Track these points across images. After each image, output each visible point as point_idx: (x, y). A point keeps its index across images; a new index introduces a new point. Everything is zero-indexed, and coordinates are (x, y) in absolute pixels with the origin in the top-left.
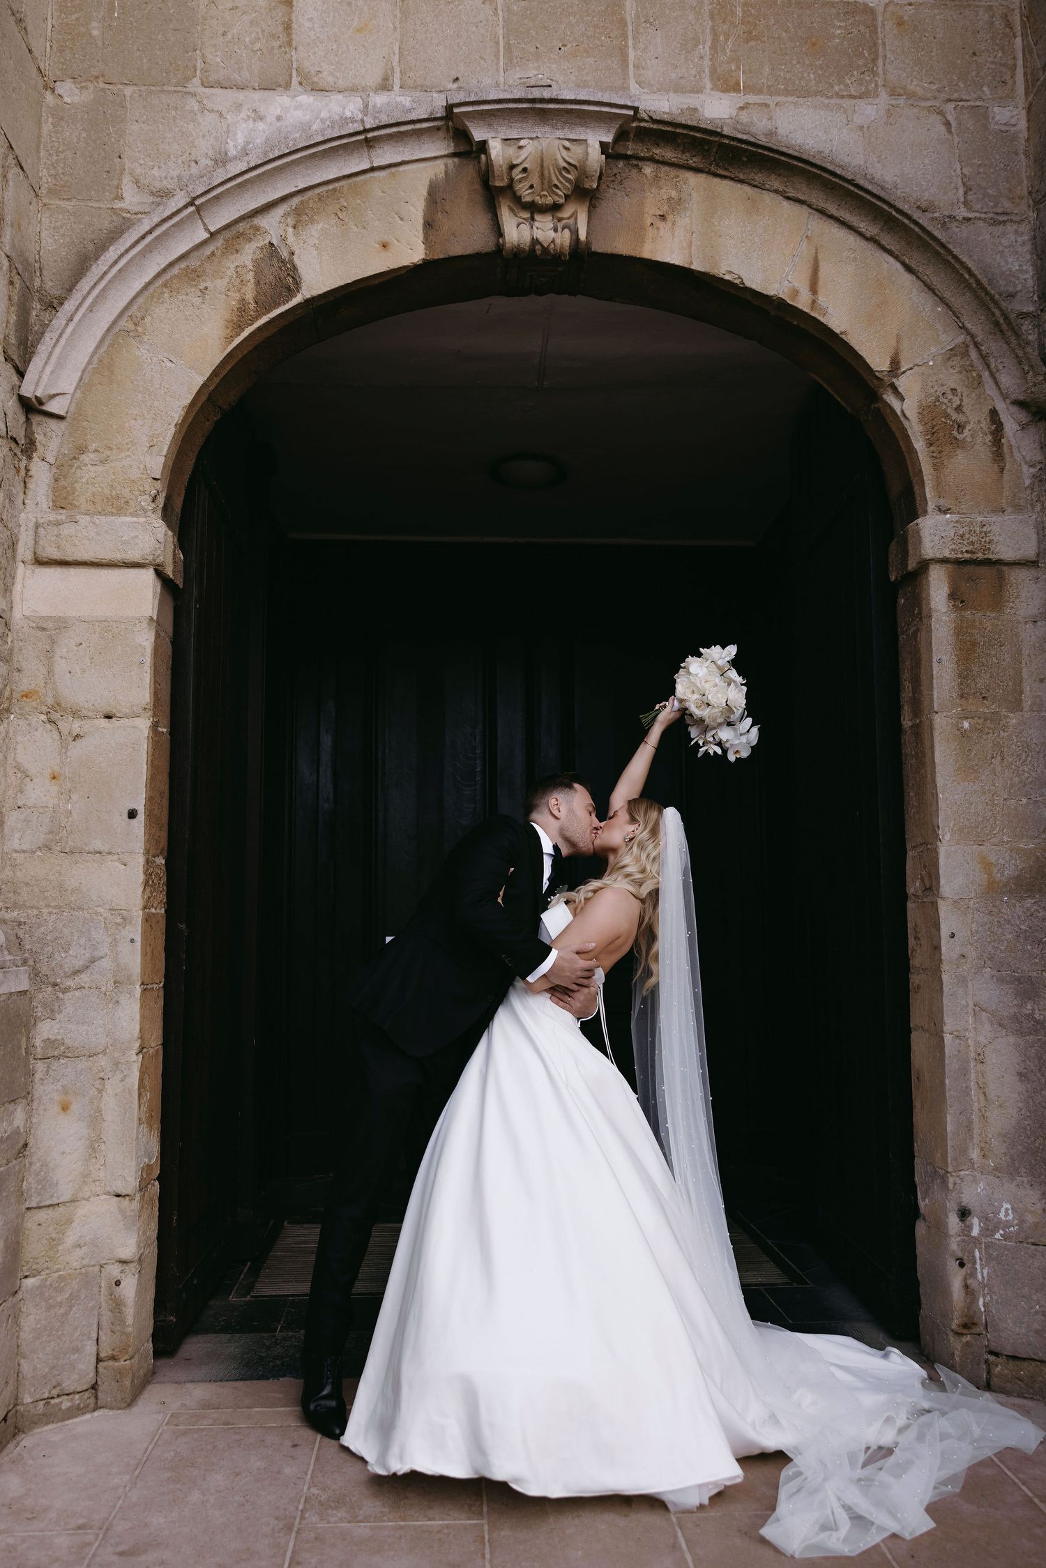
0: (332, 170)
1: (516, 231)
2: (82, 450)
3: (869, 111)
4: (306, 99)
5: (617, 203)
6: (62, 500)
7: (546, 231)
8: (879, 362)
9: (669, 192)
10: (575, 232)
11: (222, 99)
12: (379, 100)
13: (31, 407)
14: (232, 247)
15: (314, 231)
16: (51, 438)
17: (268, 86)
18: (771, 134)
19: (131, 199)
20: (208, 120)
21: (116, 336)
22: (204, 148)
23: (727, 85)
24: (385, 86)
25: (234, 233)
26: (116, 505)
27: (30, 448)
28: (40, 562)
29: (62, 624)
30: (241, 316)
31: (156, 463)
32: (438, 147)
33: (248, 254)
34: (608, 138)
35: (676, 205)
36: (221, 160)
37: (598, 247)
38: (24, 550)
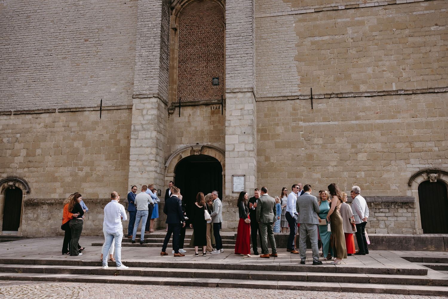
0: (184, 150)
1: (195, 154)
2: (169, 169)
3: (220, 143)
4: (183, 145)
5: (203, 151)
6: (168, 172)
7: (197, 154)
8: (220, 161)
9: (206, 150)
10: (199, 153)
11: (177, 145)
12: (187, 145)
13: (166, 167)
14: (178, 155)
15: (183, 154)
16: (167, 169)
17: (180, 144)
18: (213, 146)
19: (172, 152)
20: (176, 147)
21: (171, 162)
22: (176, 149)
23: (210, 142)
24: (188, 144)
25: (178, 154)
26: (171, 173)
27: (166, 169)
28: (166, 176)
29: (168, 180)
30: (178, 160)
31: (173, 170)
32: (191, 148)
33: (179, 156)
34: (201, 147)
35: (206, 151)
36: (177, 150)
37: (201, 154)
38: (165, 176)
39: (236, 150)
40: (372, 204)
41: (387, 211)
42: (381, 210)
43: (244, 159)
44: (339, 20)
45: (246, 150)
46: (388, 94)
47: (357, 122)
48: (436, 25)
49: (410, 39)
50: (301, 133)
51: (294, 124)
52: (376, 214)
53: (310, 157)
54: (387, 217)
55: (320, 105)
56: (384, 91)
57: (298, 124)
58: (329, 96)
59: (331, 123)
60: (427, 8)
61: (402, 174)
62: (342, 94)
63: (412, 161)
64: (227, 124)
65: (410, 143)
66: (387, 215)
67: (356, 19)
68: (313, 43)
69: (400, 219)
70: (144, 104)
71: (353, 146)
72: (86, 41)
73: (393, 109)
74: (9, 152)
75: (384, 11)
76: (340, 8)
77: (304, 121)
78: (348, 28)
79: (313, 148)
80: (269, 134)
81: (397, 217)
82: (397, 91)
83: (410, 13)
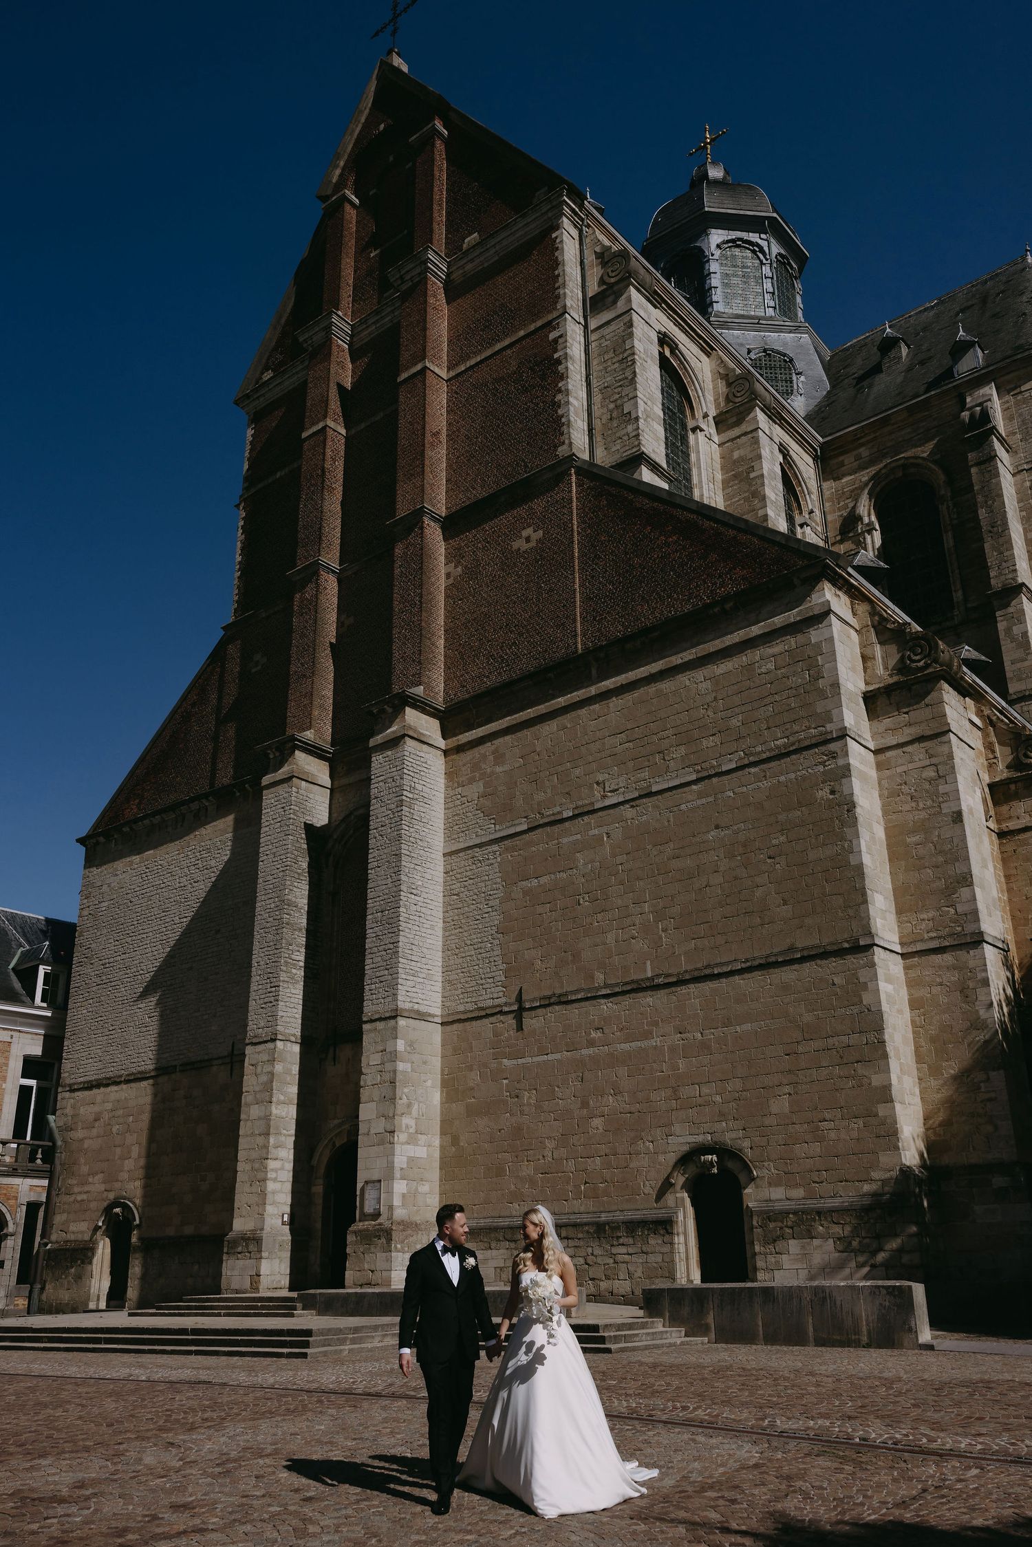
0: (338, 1130)
2: (317, 1170)
4: (337, 1120)
6: (316, 1177)
11: (330, 1121)
12: (343, 1120)
13: (312, 1166)
15: (337, 1139)
17: (334, 1119)
20: (329, 1125)
21: (320, 1156)
22: (328, 1128)
24: (344, 1117)
25: (331, 1138)
26: (321, 1177)
27: (313, 1171)
28: (314, 1185)
29: (315, 1193)
30: (331, 1151)
31: (324, 1171)
33: (331, 1142)
38: (312, 1184)
39: (373, 1131)
40: (607, 1228)
41: (631, 1241)
42: (621, 1241)
43: (381, 1147)
44: (565, 840)
45: (386, 1131)
46: (639, 988)
47: (591, 1051)
48: (717, 827)
49: (676, 864)
50: (505, 1081)
51: (494, 1065)
52: (614, 1250)
53: (517, 1131)
54: (631, 1254)
55: (534, 1021)
56: (633, 982)
57: (501, 1063)
58: (548, 1003)
59: (550, 1057)
60: (701, 795)
61: (661, 1158)
62: (566, 994)
63: (677, 1128)
64: (362, 1083)
65: (675, 1091)
66: (631, 1251)
67: (592, 833)
68: (526, 892)
69: (651, 1258)
70: (259, 1053)
71: (585, 1105)
72: (218, 932)
73: (647, 1019)
74: (118, 1150)
75: (634, 811)
76: (565, 815)
77: (510, 1057)
78: (578, 855)
79: (522, 1113)
80: (458, 1088)
81: (646, 1253)
82: (652, 979)
83: (675, 809)
